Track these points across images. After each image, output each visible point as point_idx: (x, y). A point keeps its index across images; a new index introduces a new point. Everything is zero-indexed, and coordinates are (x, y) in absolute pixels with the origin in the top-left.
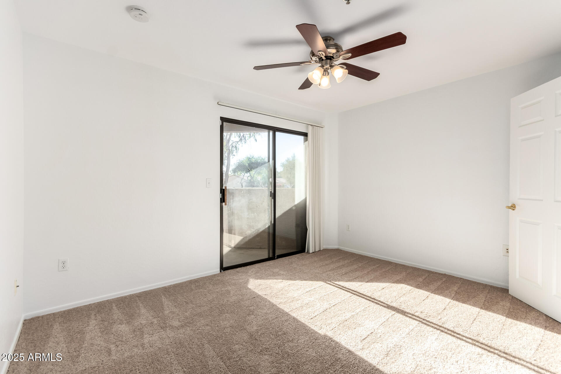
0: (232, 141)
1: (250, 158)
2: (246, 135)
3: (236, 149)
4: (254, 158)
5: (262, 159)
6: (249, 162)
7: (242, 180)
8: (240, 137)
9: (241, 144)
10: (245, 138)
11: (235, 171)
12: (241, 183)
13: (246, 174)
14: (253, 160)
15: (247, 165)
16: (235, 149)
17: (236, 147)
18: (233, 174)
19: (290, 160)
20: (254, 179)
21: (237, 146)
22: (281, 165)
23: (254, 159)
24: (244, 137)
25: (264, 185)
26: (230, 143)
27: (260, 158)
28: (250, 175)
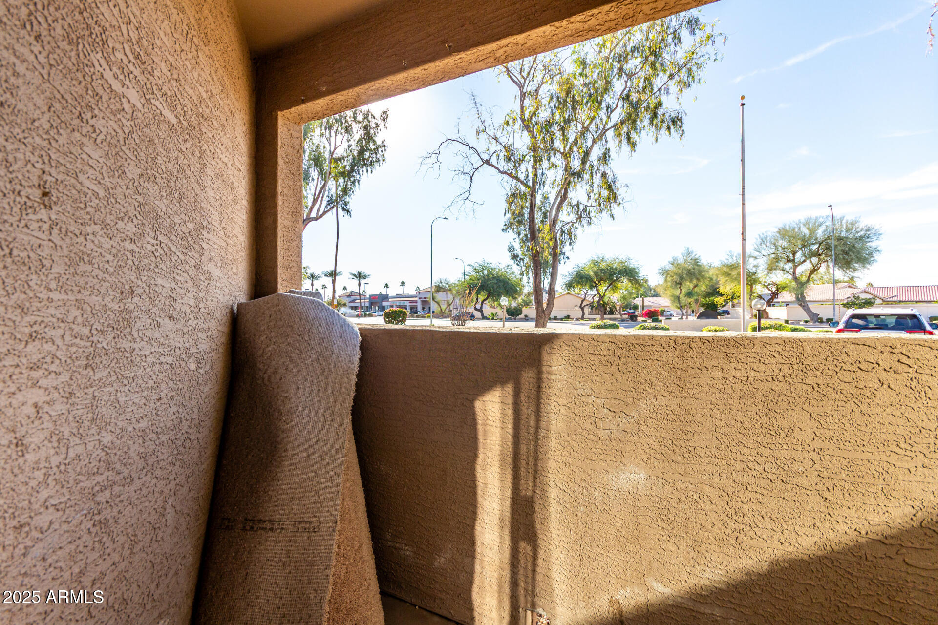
0: (561, 221)
1: (597, 262)
2: (591, 208)
3: (570, 237)
4: (606, 262)
5: (622, 262)
6: (595, 269)
7: (583, 301)
8: (578, 212)
9: (580, 228)
10: (589, 214)
11: (569, 285)
12: (580, 307)
13: (589, 291)
14: (603, 266)
15: (592, 274)
16: (567, 237)
17: (570, 233)
18: (567, 291)
19: (679, 262)
20: (606, 299)
21: (572, 231)
22: (660, 271)
23: (604, 264)
24: (586, 212)
25: (623, 311)
26: (558, 227)
27: (617, 261)
28: (599, 293)
